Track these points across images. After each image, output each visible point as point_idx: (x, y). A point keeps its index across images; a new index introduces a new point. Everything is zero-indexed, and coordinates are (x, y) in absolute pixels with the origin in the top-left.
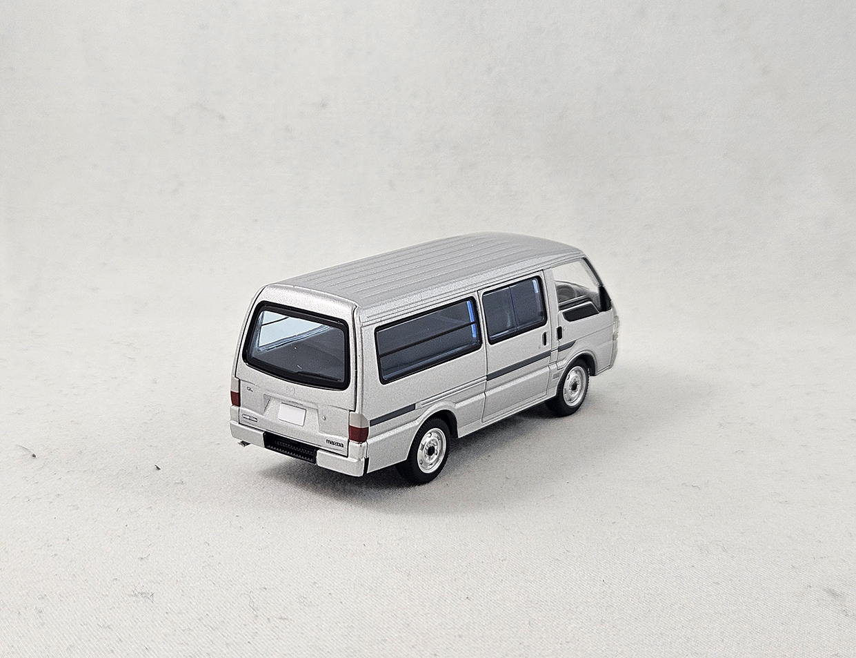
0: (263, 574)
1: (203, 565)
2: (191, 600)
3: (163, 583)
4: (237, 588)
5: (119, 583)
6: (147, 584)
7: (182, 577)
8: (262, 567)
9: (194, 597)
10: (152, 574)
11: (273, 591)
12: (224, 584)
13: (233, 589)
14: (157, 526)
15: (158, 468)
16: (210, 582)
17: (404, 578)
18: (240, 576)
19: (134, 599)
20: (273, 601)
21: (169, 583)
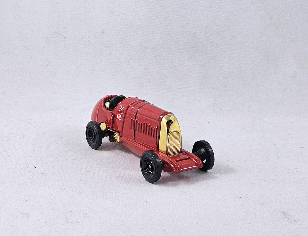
0: (71, 206)
1: (49, 203)
2: (43, 216)
3: (34, 210)
4: (61, 211)
5: (17, 210)
6: (28, 210)
7: (41, 207)
8: (71, 203)
10: (30, 206)
11: (74, 212)
12: (56, 210)
13: (59, 211)
14: (33, 189)
15: (36, 167)
16: (51, 209)
17: (124, 207)
18: (63, 207)
19: (22, 215)
20: (74, 216)
21: (36, 209)
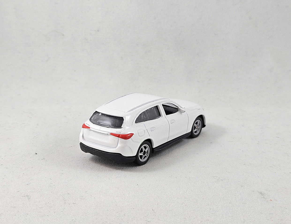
0: (69, 189)
1: (49, 186)
3: (35, 192)
4: (59, 194)
5: (19, 192)
6: (29, 192)
7: (41, 190)
8: (69, 187)
9: (44, 197)
10: (31, 189)
11: (71, 194)
12: (55, 192)
13: (58, 194)
14: (34, 173)
15: (36, 154)
17: (116, 190)
18: (61, 190)
19: (24, 198)
20: (71, 198)
